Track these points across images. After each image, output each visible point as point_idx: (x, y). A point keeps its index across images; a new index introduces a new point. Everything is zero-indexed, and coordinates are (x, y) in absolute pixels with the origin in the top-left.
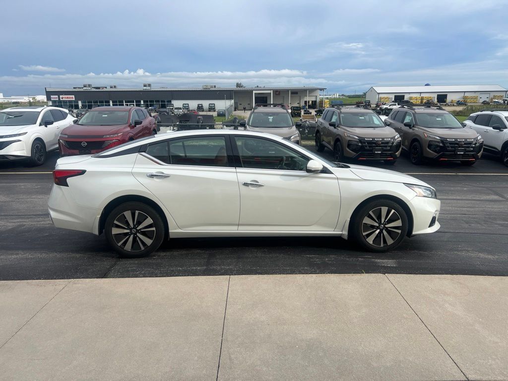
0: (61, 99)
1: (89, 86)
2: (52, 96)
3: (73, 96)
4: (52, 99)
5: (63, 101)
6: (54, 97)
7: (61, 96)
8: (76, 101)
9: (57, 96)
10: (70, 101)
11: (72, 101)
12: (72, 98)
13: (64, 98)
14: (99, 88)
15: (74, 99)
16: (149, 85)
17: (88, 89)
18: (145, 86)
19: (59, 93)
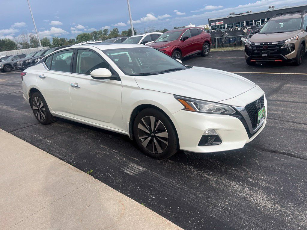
0: (216, 25)
1: (233, 13)
2: (211, 23)
3: (223, 22)
4: (211, 25)
5: (217, 25)
6: (213, 24)
7: (216, 23)
8: (224, 25)
9: (214, 23)
10: (221, 25)
11: (222, 25)
12: (222, 23)
13: (218, 23)
14: (239, 14)
15: (223, 24)
16: (273, 7)
17: (232, 16)
18: (270, 8)
19: (215, 21)
